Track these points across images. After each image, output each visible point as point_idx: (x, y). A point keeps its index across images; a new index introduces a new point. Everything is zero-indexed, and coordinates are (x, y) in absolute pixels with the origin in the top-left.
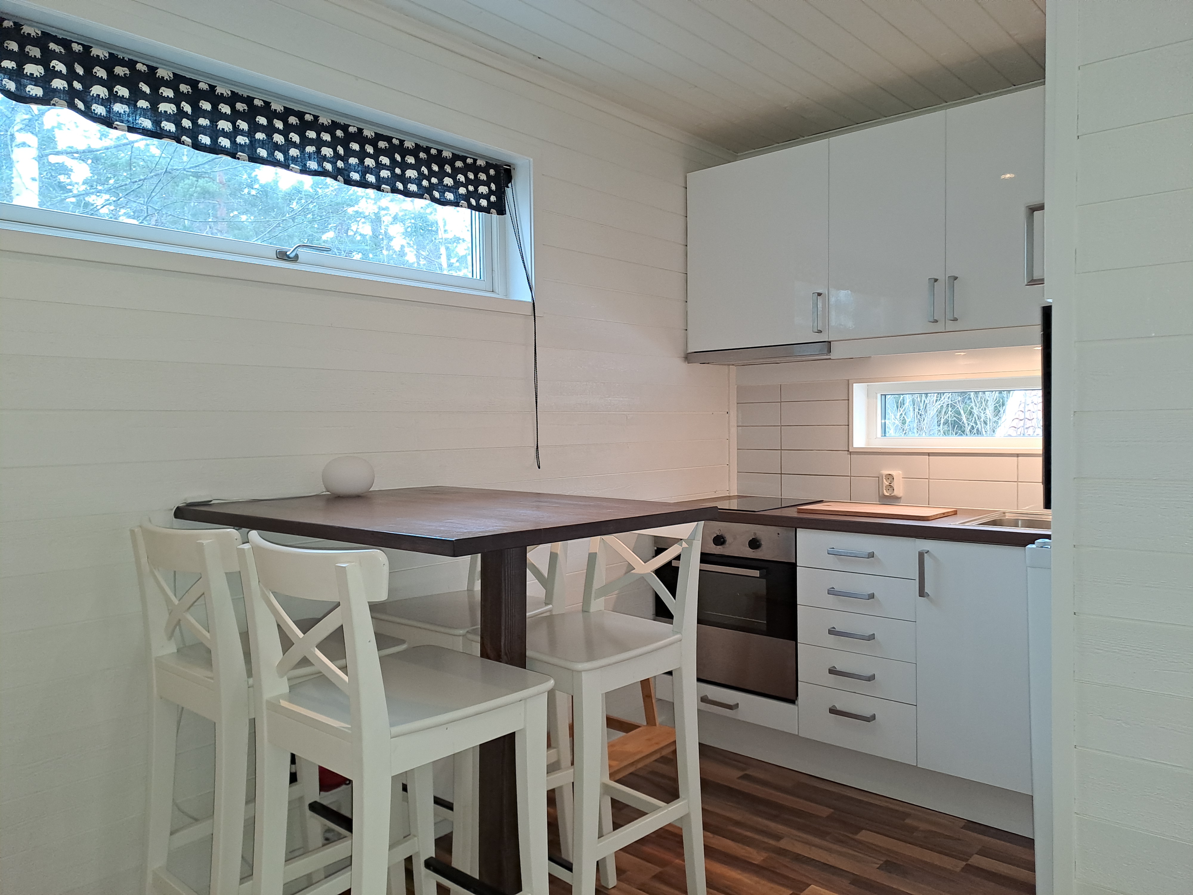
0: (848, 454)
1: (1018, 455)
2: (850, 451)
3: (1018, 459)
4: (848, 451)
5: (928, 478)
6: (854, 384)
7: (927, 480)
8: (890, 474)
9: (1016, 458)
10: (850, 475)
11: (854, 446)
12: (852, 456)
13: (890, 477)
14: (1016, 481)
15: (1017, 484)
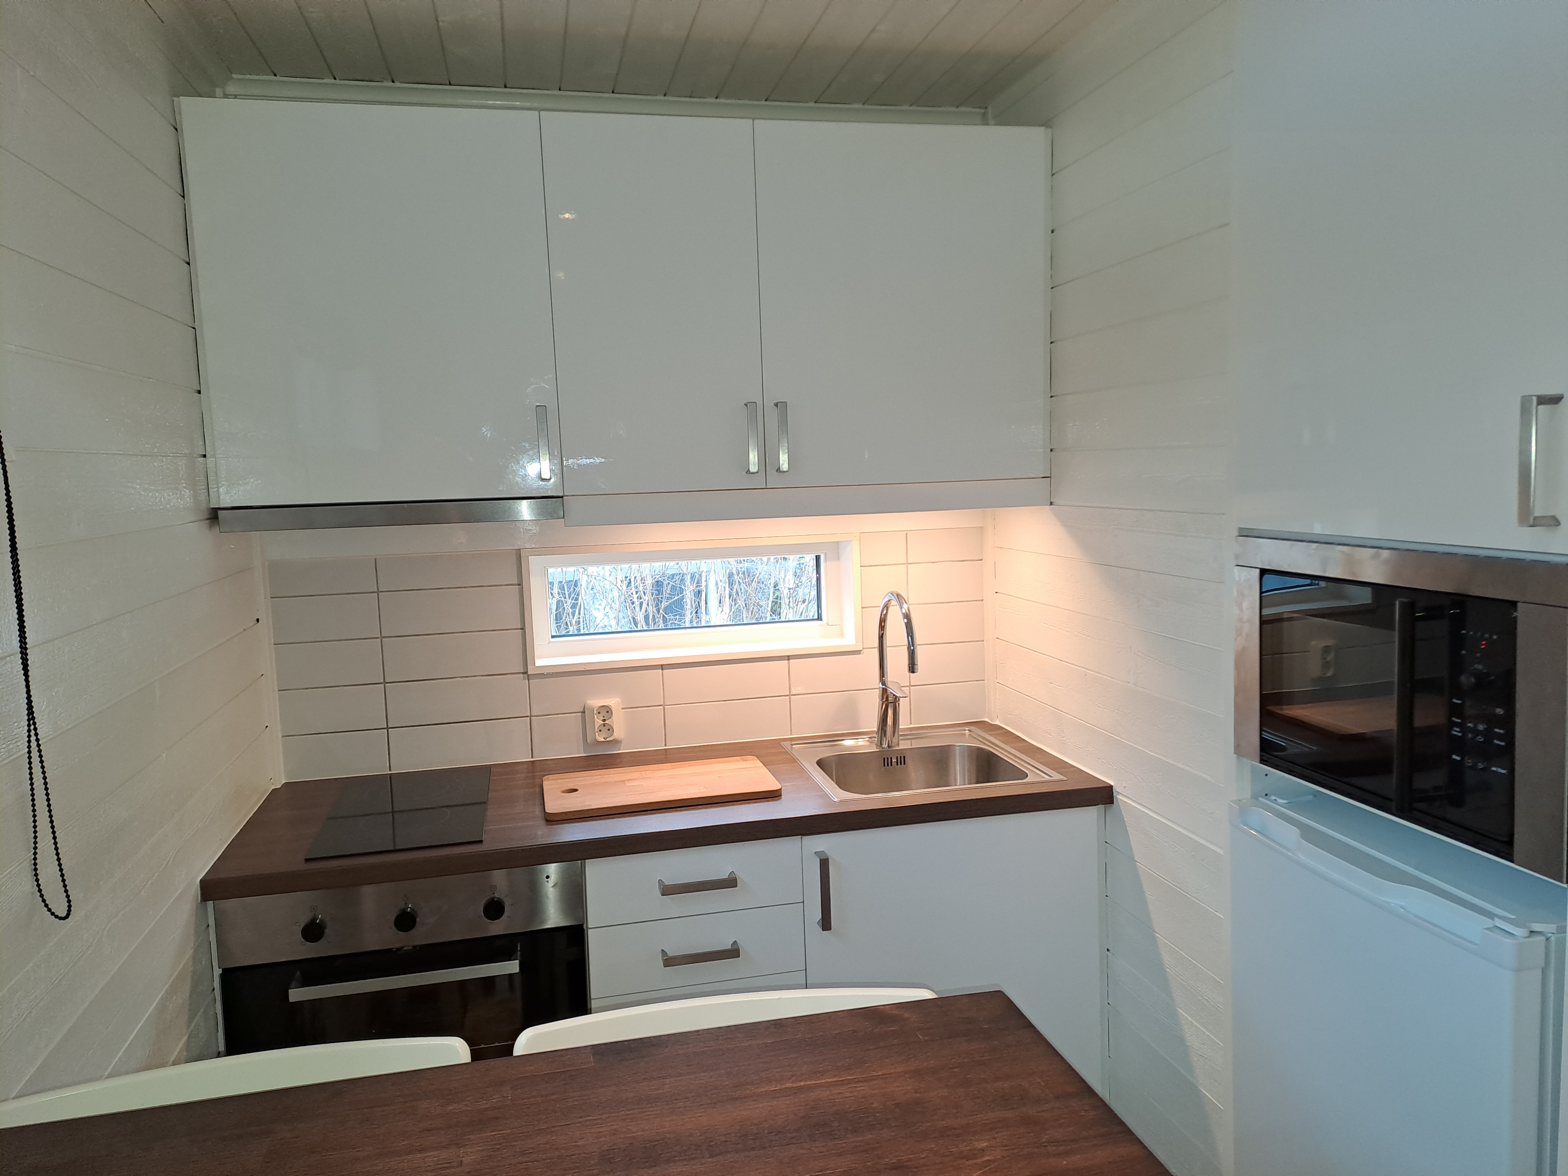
0: (524, 679)
1: (789, 658)
2: (529, 673)
3: (789, 663)
4: (526, 673)
5: (662, 704)
6: (530, 557)
7: (662, 707)
8: (603, 706)
9: (787, 661)
10: (529, 715)
11: (536, 665)
12: (530, 681)
13: (608, 710)
14: (788, 694)
15: (790, 698)
